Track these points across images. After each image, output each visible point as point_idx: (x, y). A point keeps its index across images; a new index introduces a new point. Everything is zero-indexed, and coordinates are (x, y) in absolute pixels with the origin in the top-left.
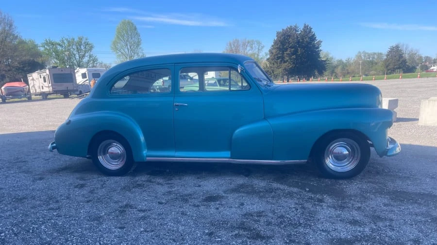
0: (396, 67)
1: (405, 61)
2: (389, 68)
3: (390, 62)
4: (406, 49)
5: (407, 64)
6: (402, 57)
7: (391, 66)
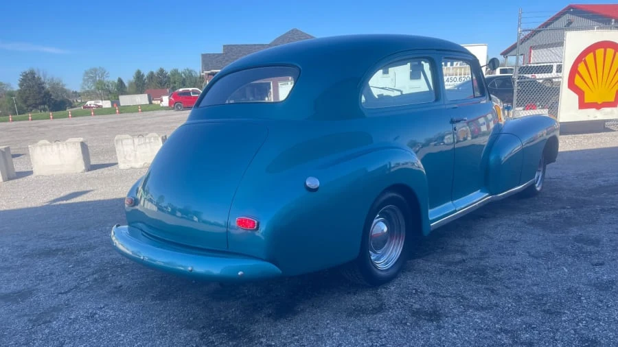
0: (38, 102)
1: (47, 94)
2: (28, 103)
3: (27, 95)
4: (45, 76)
5: (52, 97)
6: (43, 88)
7: (31, 101)
